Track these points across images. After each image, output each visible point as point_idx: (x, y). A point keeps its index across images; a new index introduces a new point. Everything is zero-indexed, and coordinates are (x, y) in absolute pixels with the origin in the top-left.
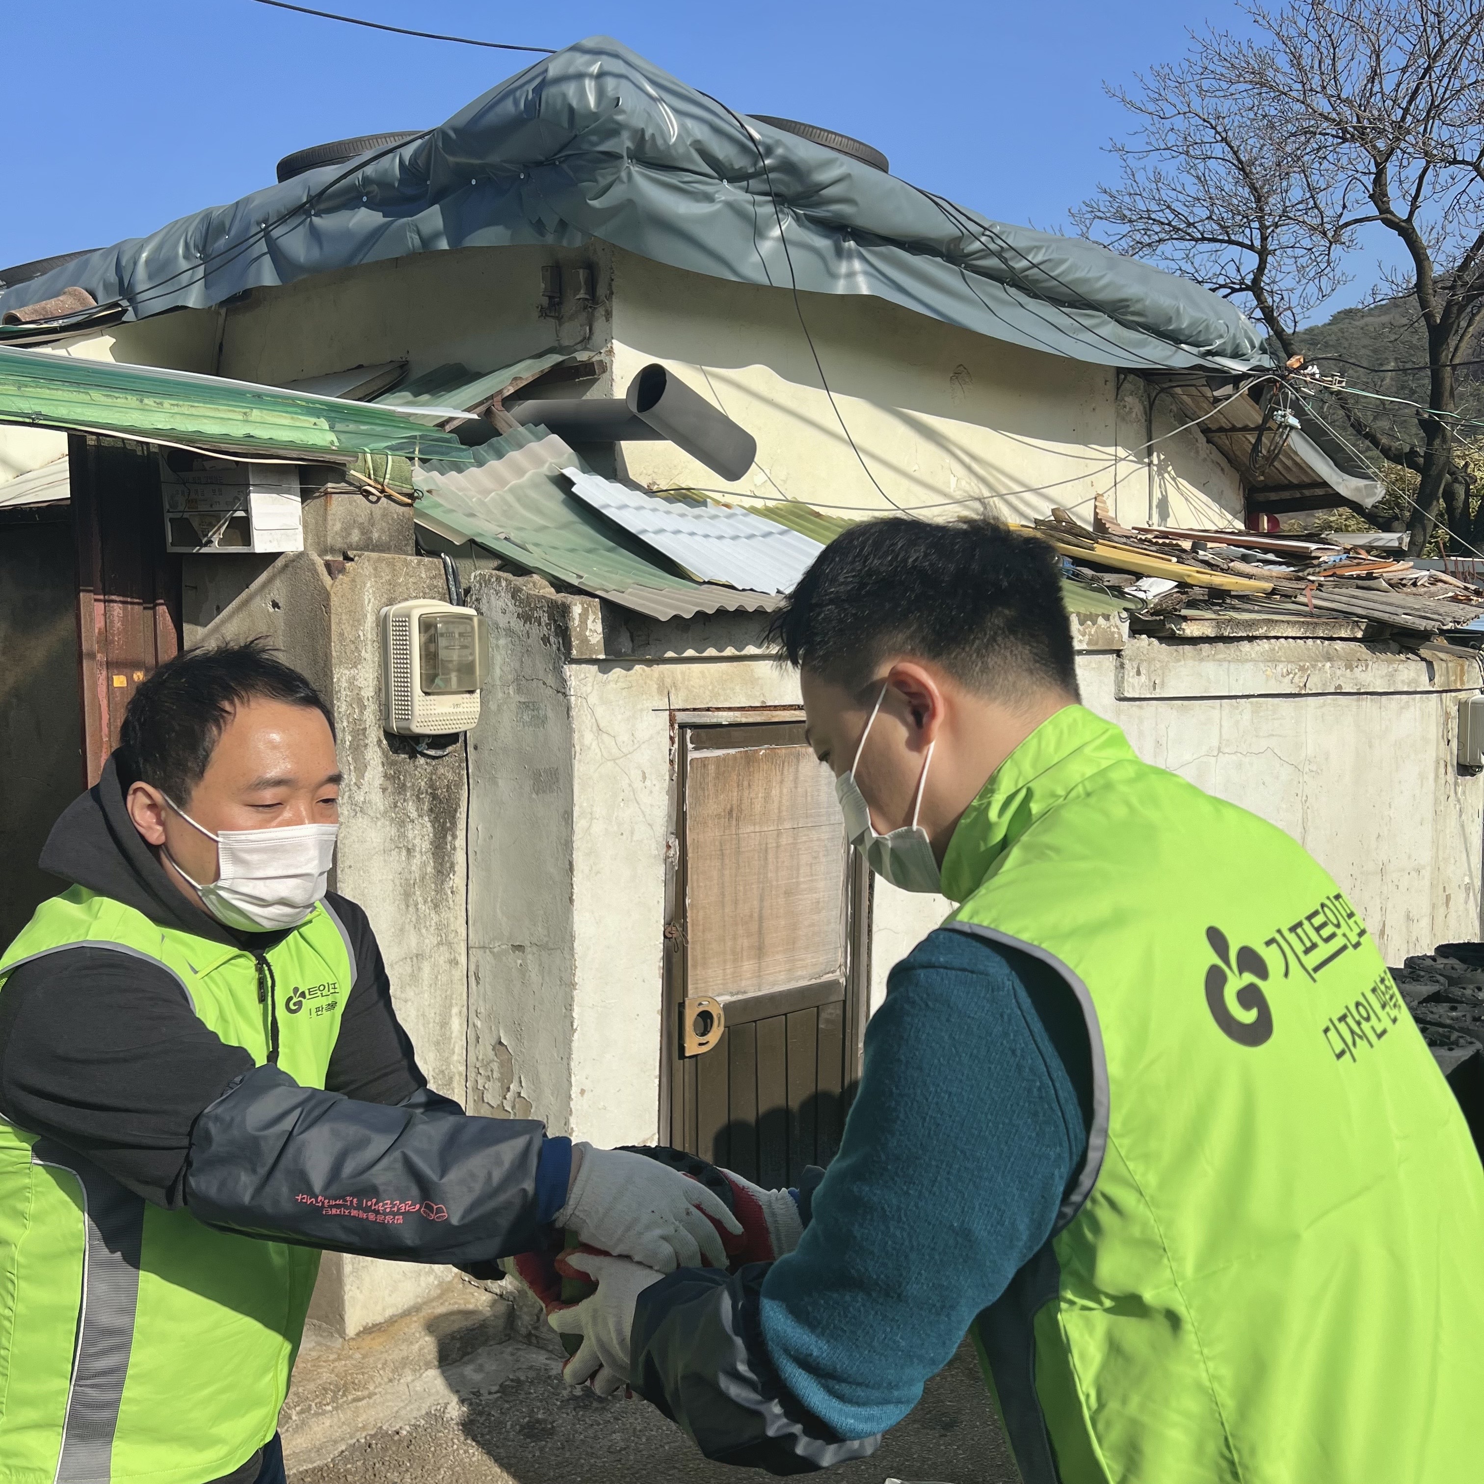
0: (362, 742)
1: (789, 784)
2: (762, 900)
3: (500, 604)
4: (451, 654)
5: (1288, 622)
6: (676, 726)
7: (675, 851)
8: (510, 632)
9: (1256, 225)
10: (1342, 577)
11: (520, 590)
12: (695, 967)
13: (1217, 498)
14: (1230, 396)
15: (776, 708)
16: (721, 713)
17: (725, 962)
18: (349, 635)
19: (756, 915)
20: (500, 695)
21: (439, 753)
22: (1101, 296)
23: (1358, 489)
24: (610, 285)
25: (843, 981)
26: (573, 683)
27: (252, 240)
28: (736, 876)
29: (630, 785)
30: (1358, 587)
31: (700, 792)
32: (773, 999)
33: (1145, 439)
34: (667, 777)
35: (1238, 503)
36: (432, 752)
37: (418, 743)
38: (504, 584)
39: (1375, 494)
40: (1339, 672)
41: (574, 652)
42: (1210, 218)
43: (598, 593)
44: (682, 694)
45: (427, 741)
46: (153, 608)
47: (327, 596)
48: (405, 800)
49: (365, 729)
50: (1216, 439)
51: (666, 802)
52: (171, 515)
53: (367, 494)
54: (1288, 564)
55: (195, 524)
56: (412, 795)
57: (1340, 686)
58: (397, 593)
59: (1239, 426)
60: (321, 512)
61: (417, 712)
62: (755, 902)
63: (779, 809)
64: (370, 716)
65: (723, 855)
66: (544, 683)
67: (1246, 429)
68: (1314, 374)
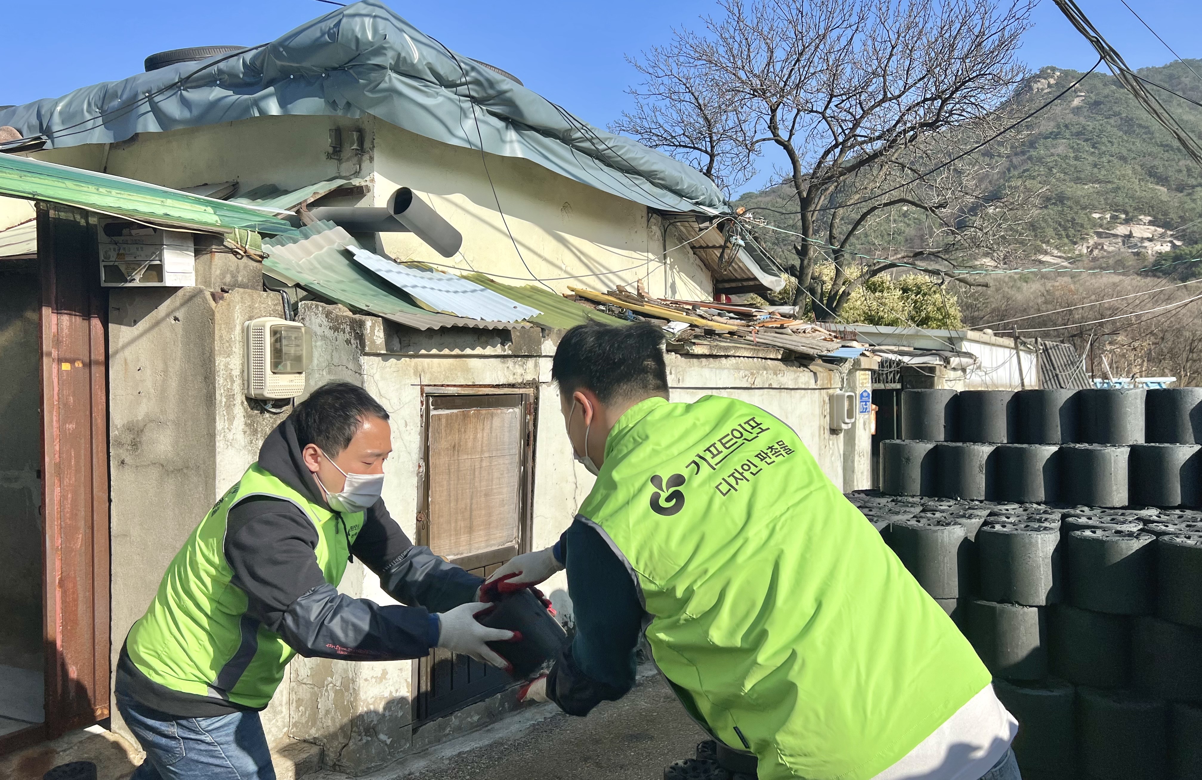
0: (232, 403)
1: (487, 431)
2: (472, 499)
3: (318, 321)
4: (289, 349)
5: (745, 348)
6: (424, 395)
7: (423, 469)
8: (324, 337)
9: (708, 139)
10: (768, 327)
11: (331, 313)
12: (434, 538)
13: (700, 284)
14: (708, 228)
15: (481, 386)
16: (449, 388)
17: (451, 535)
18: (226, 337)
19: (468, 508)
20: (317, 375)
21: (278, 411)
22: (642, 168)
23: (772, 282)
24: (373, 142)
25: (517, 546)
26: (365, 367)
27: (140, 103)
28: (457, 484)
29: (398, 429)
30: (776, 333)
31: (437, 435)
32: (477, 557)
33: (662, 251)
34: (419, 425)
35: (710, 289)
36: (274, 410)
37: (266, 404)
38: (320, 309)
39: (780, 285)
40: (770, 377)
41: (367, 348)
42: (684, 134)
43: (380, 314)
44: (428, 376)
45: (271, 403)
46: (89, 319)
47: (213, 313)
48: (257, 439)
49: (234, 395)
50: (698, 253)
51: (419, 439)
52: (104, 263)
53: (235, 253)
54: (741, 319)
55: (123, 268)
56: (261, 436)
57: (771, 384)
58: (254, 314)
59: (710, 245)
60: (208, 263)
61: (268, 384)
62: (468, 501)
63: (482, 445)
64: (237, 387)
65: (449, 472)
66: (347, 368)
67: (714, 247)
68: (750, 218)
